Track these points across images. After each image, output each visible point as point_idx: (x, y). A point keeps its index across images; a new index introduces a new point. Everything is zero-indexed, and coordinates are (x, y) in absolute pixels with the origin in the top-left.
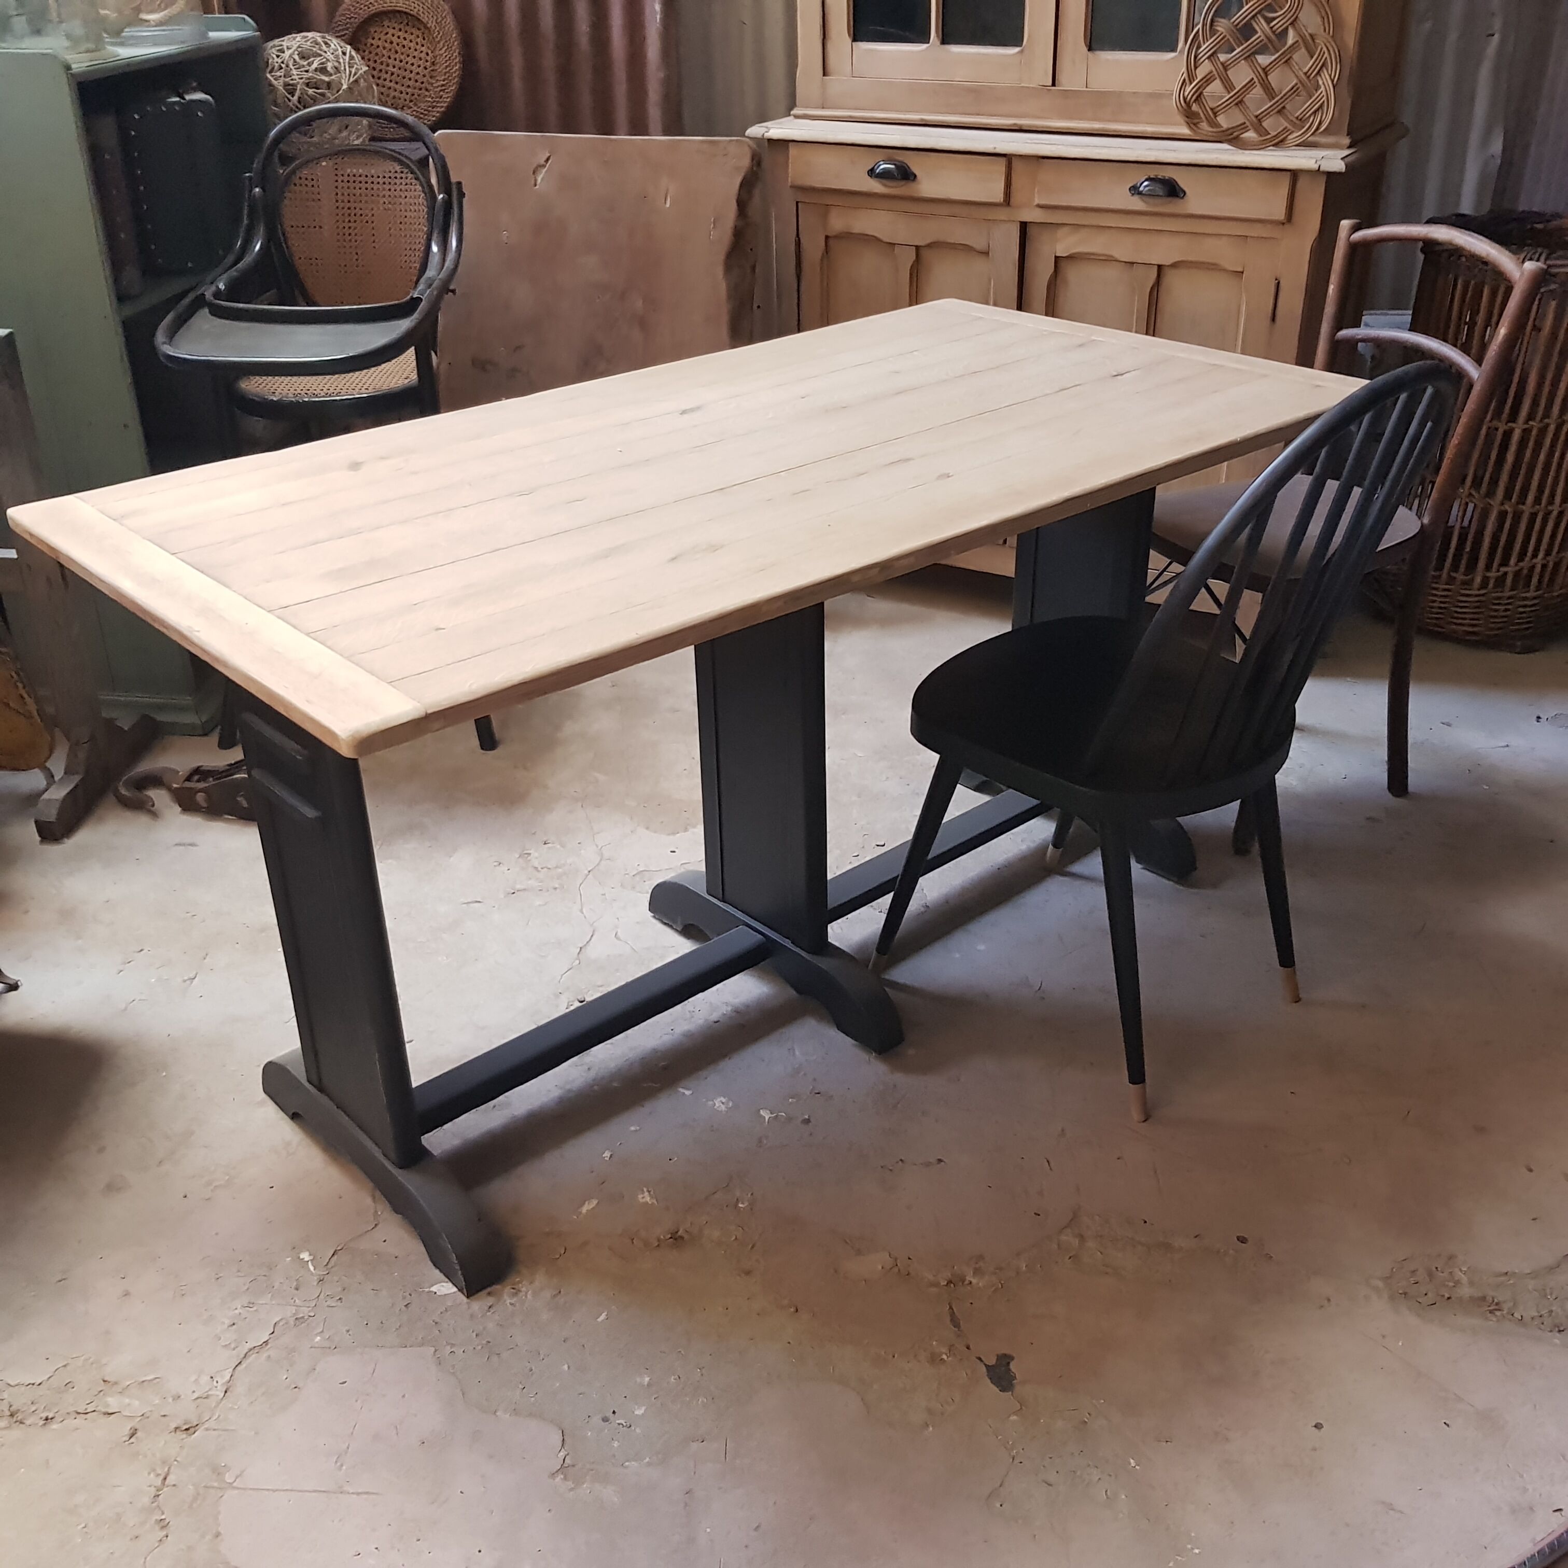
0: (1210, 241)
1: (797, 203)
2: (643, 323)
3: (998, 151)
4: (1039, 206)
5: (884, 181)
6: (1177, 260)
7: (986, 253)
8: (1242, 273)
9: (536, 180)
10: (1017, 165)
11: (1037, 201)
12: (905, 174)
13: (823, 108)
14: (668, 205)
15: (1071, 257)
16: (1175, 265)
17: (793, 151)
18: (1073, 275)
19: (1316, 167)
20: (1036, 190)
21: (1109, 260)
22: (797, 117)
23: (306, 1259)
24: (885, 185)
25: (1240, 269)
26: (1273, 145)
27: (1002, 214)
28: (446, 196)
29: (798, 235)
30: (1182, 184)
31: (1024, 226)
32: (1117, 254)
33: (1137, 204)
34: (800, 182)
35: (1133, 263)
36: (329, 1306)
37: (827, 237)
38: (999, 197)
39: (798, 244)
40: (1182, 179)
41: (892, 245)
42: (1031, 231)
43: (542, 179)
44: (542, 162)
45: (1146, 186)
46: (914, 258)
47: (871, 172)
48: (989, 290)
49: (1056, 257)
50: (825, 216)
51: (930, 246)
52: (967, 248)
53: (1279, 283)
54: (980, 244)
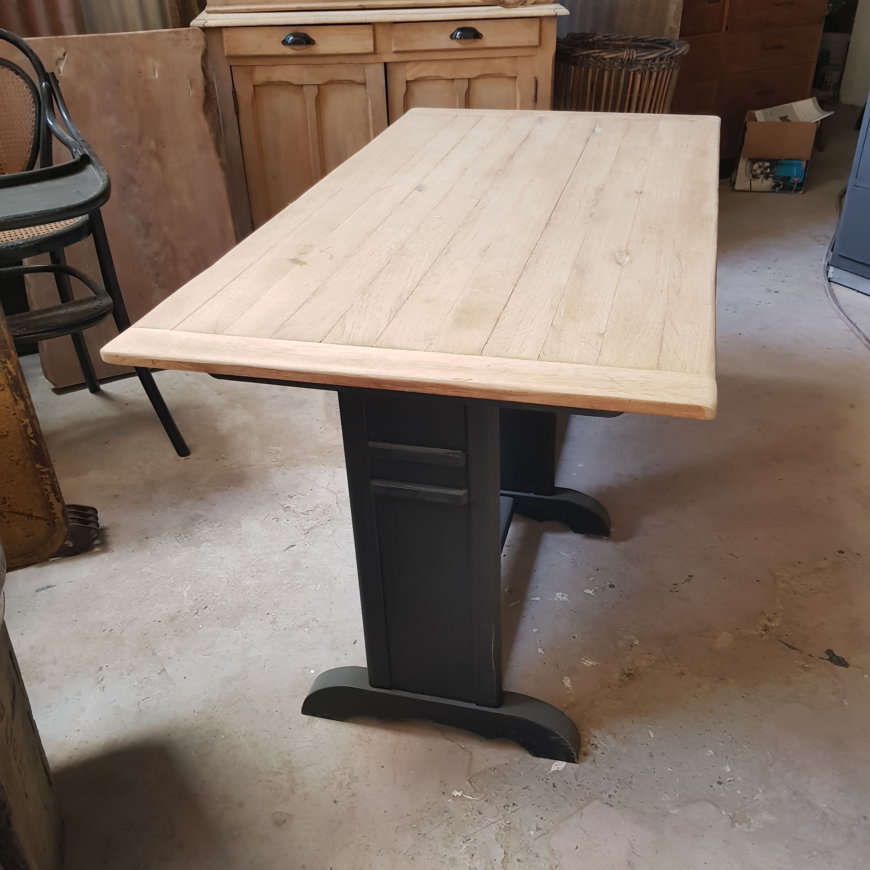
0: (497, 61)
1: (231, 67)
2: (157, 156)
3: (368, 21)
4: (396, 52)
5: (293, 47)
6: (479, 74)
7: (365, 84)
8: (516, 77)
9: (59, 70)
10: (379, 29)
11: (394, 49)
12: (309, 41)
13: (227, 5)
14: (157, 76)
15: (415, 81)
16: (477, 78)
17: (226, 34)
18: (418, 90)
19: (554, 14)
20: (393, 42)
21: (438, 79)
22: (209, 12)
23: (459, 795)
24: (294, 49)
25: (515, 75)
26: (521, 5)
27: (372, 59)
28: (47, 83)
29: (233, 87)
30: (480, 30)
31: (385, 64)
32: (443, 75)
33: (455, 45)
34: (233, 53)
35: (454, 79)
36: (512, 812)
37: (254, 86)
38: (371, 49)
39: (234, 93)
40: (479, 27)
41: (302, 85)
42: (389, 67)
43: (64, 68)
44: (61, 56)
45: (459, 35)
46: (317, 92)
47: (284, 42)
48: (367, 106)
49: (407, 81)
50: (252, 73)
51: (325, 84)
52: (351, 82)
53: (537, 80)
54: (359, 78)
